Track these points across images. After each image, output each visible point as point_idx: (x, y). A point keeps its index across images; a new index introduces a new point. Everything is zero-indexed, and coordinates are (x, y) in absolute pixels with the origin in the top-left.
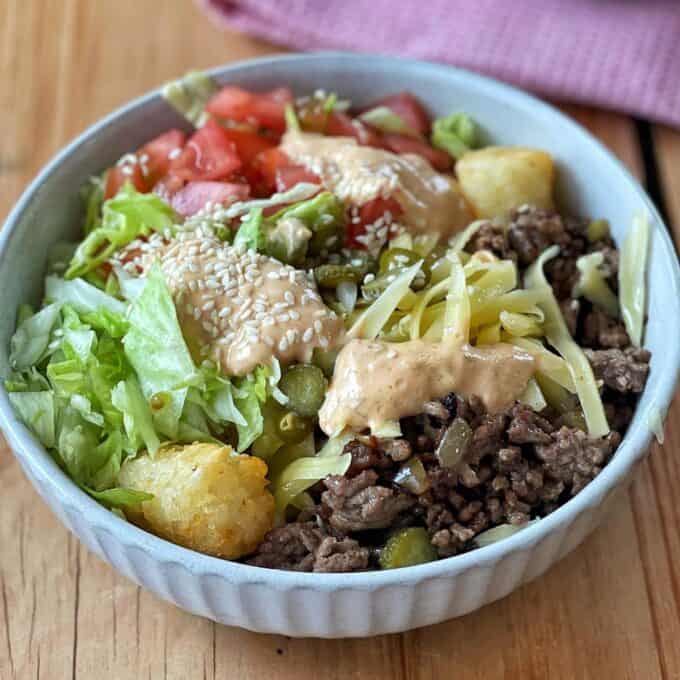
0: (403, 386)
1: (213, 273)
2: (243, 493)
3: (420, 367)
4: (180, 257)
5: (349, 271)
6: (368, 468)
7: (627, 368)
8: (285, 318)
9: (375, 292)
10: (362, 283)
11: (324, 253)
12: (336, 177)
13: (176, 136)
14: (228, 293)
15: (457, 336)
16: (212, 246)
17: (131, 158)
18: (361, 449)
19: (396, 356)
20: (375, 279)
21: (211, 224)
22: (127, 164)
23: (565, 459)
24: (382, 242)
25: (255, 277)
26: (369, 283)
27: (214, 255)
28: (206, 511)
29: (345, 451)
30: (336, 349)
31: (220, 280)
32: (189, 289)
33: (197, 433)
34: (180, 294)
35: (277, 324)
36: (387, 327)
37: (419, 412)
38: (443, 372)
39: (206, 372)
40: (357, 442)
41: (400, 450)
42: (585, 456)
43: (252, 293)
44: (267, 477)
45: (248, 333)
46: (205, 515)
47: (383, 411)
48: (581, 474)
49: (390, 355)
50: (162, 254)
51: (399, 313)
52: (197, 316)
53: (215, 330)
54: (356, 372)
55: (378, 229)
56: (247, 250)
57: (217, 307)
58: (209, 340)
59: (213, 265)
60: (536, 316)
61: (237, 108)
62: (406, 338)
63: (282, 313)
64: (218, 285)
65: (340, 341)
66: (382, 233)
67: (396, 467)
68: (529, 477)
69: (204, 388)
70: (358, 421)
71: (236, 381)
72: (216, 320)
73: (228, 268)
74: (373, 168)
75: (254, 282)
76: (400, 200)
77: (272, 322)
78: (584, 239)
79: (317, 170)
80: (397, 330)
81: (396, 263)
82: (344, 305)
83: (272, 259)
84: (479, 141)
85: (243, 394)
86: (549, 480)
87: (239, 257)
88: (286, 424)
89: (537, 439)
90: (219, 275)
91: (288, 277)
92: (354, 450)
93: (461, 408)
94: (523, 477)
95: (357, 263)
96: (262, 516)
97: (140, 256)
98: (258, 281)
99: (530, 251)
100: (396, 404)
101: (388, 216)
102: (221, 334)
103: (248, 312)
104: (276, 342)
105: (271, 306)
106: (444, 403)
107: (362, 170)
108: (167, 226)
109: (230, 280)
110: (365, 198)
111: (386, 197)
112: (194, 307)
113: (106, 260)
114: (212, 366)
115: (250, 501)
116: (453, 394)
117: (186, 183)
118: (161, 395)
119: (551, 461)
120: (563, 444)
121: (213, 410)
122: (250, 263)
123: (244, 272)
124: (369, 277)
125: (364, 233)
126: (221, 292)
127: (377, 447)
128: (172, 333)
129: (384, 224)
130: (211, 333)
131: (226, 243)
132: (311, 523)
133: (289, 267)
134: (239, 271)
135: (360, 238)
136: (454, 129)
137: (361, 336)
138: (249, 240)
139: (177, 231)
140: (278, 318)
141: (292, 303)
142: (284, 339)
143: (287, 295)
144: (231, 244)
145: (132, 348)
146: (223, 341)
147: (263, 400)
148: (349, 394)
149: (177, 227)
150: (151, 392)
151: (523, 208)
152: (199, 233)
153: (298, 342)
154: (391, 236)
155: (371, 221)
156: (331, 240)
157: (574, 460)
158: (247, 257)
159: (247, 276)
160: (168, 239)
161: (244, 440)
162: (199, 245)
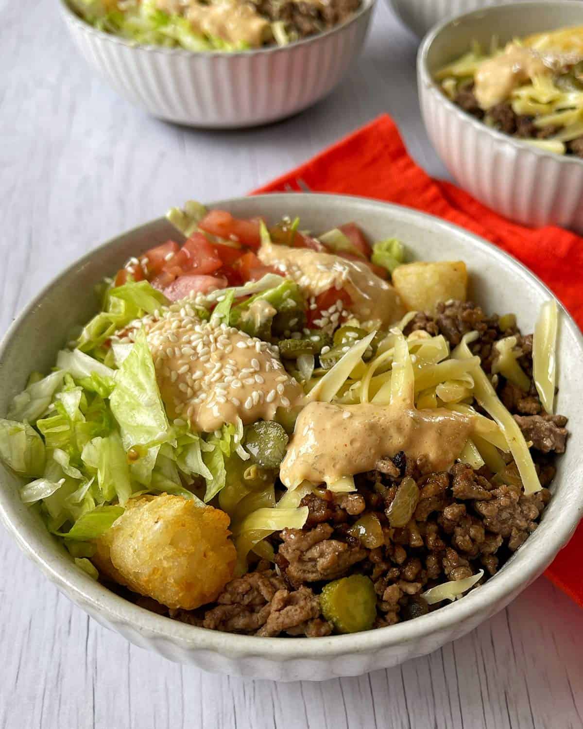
0: (357, 445)
1: (189, 342)
2: (204, 546)
3: (372, 428)
4: (163, 330)
5: (308, 345)
6: (323, 521)
7: (551, 431)
8: (251, 381)
9: (331, 361)
10: (320, 354)
11: (287, 333)
12: (298, 273)
13: (172, 244)
14: (202, 359)
15: (404, 400)
16: (192, 322)
17: (134, 260)
18: (317, 503)
19: (351, 417)
20: (331, 350)
21: (192, 306)
22: (132, 265)
23: (505, 515)
24: (335, 325)
25: (225, 345)
26: (325, 354)
27: (192, 329)
28: (166, 564)
29: (302, 504)
30: (297, 410)
31: (195, 348)
32: (167, 356)
33: (169, 484)
34: (159, 358)
35: (243, 387)
36: (340, 393)
37: (371, 469)
38: (393, 431)
39: (177, 429)
40: (313, 495)
41: (355, 504)
42: (522, 512)
43: (222, 358)
44: (229, 528)
45: (218, 394)
46: (164, 568)
47: (338, 466)
48: (519, 529)
49: (346, 415)
50: (150, 328)
51: (349, 382)
52: (174, 377)
53: (189, 391)
54: (314, 430)
55: (332, 314)
56: (220, 325)
57: (191, 370)
58: (184, 399)
59: (190, 336)
60: (468, 382)
61: (221, 225)
62: (357, 401)
63: (248, 377)
64: (192, 352)
65: (299, 403)
66: (334, 318)
67: (351, 520)
68: (472, 532)
69: (175, 445)
70: (316, 476)
71: (205, 437)
72: (189, 382)
73: (202, 338)
74: (329, 266)
75: (224, 349)
76: (350, 292)
77: (239, 385)
78: (497, 329)
79: (283, 268)
80: (349, 395)
81: (348, 338)
82: (303, 372)
83: (240, 333)
84: (407, 258)
85: (210, 447)
86: (490, 534)
87: (213, 329)
88: (249, 474)
89: (479, 497)
90: (194, 344)
91: (254, 347)
92: (311, 504)
93: (409, 466)
94: (467, 532)
95: (316, 339)
96: (222, 567)
97: (132, 332)
98: (228, 349)
99: (456, 335)
100: (350, 462)
101: (339, 304)
102: (195, 394)
103: (217, 376)
104: (242, 403)
105: (238, 370)
106: (393, 460)
107: (319, 267)
108: (156, 308)
109: (203, 348)
110: (321, 288)
111: (338, 288)
112: (171, 371)
113: (108, 337)
114: (183, 423)
115: (211, 554)
116: (402, 453)
117: (176, 277)
118: (137, 448)
119: (492, 517)
120: (503, 501)
121: (185, 463)
122: (222, 334)
123: (216, 340)
124: (325, 349)
125: (320, 317)
126: (195, 358)
127: (332, 501)
128: (150, 392)
129: (336, 311)
130: (186, 393)
131: (205, 321)
132: (270, 572)
133: (255, 339)
134: (212, 340)
135: (317, 322)
136: (389, 249)
137: (318, 399)
138: (222, 316)
139: (164, 311)
140: (244, 382)
141: (257, 369)
142: (249, 398)
143: (253, 362)
144: (208, 321)
145: (116, 404)
146: (196, 401)
147: (228, 455)
148: (307, 449)
149: (164, 308)
150: (129, 444)
151: (450, 302)
152: (182, 313)
153: (262, 403)
154: (342, 320)
155: (326, 308)
156: (293, 322)
157: (512, 516)
158: (220, 329)
159: (218, 345)
160: (157, 317)
161: (210, 491)
162: (181, 321)
